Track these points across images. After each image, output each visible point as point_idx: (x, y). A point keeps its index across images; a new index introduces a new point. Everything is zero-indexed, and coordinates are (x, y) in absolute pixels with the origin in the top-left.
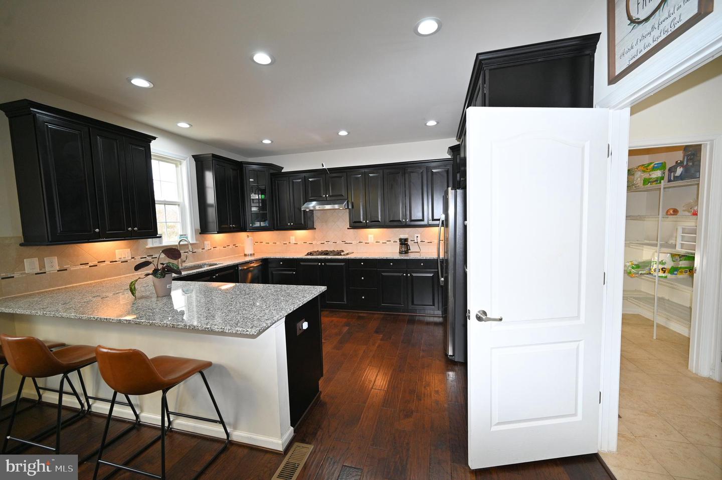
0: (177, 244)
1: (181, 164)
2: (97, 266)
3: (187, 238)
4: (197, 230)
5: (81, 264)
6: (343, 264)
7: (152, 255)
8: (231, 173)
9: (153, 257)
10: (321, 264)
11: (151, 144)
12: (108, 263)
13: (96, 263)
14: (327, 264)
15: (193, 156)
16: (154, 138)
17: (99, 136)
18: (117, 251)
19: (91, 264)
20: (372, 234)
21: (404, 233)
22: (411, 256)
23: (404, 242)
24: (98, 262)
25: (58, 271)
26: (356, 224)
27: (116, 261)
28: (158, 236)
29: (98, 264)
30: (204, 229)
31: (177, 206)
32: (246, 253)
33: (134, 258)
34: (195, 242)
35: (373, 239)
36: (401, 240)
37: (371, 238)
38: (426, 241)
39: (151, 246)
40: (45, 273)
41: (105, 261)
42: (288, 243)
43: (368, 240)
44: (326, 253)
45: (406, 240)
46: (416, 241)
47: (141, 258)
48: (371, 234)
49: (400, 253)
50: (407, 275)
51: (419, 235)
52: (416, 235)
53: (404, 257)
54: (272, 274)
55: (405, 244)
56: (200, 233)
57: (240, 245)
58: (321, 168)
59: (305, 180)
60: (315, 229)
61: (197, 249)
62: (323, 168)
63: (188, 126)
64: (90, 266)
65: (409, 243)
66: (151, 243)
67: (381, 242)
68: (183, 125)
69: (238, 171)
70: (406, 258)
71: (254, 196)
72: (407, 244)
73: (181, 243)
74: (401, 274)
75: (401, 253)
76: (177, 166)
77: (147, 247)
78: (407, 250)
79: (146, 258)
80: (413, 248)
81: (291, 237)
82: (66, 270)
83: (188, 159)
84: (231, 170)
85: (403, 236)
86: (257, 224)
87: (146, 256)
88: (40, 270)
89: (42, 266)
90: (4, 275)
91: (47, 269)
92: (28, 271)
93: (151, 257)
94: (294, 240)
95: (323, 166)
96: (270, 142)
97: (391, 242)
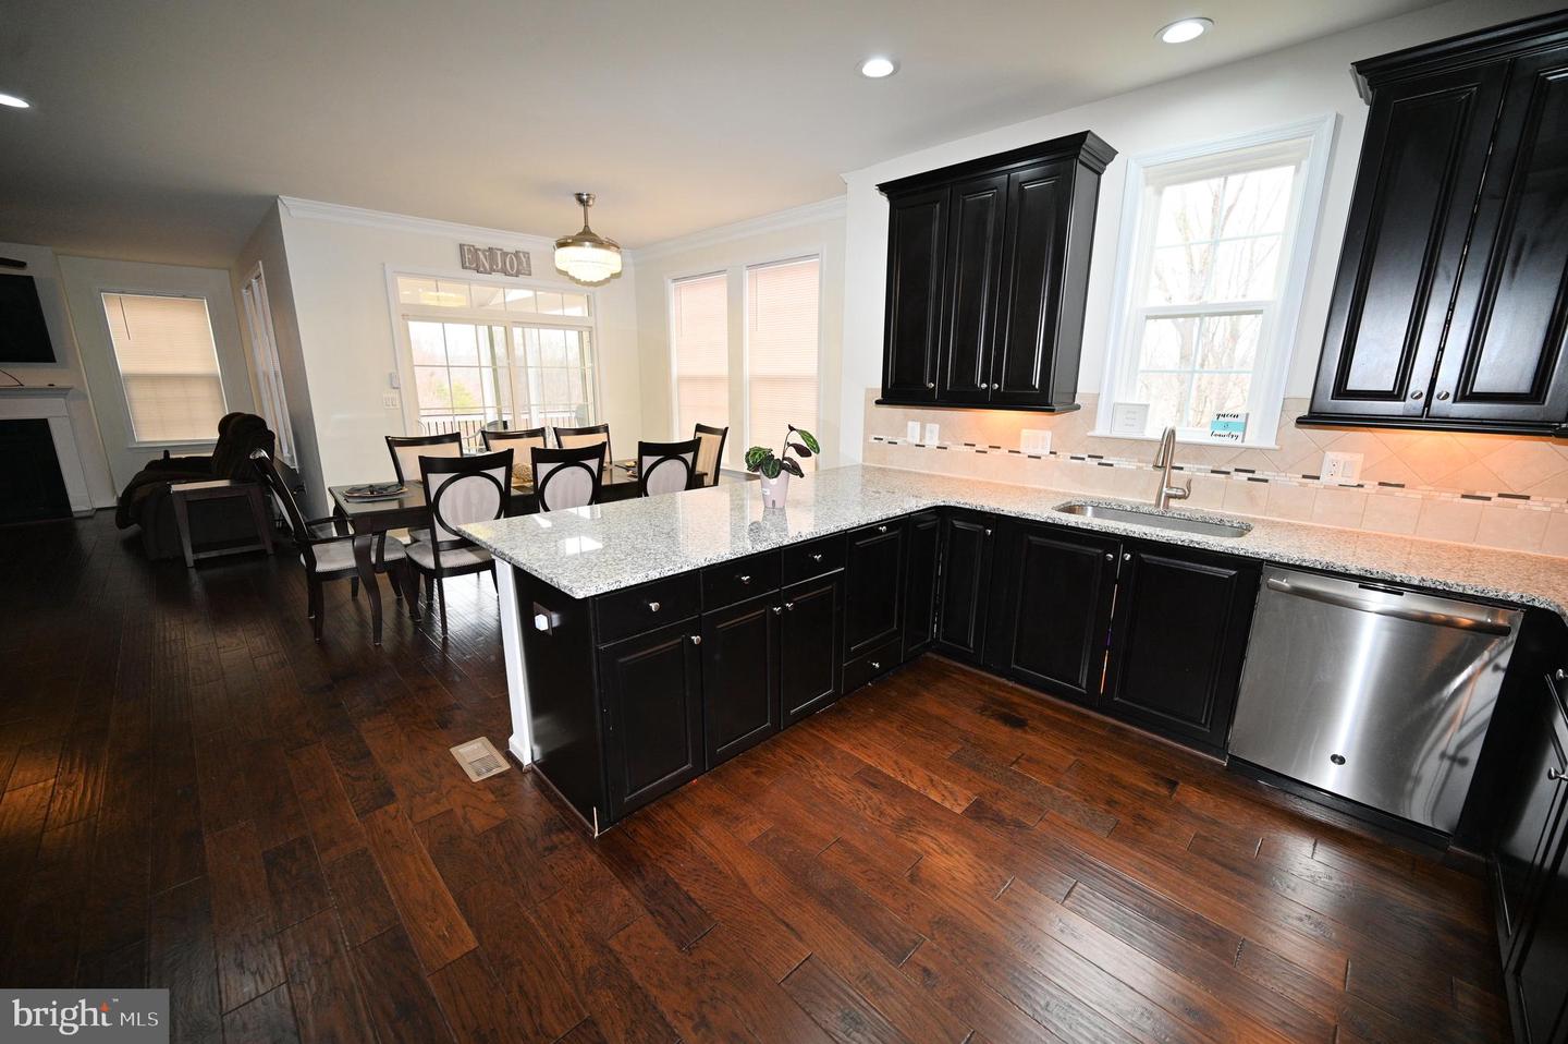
2: (986, 452)
5: (966, 445)
7: (1102, 457)
9: (1103, 461)
12: (1003, 451)
13: (984, 447)
18: (1024, 432)
19: (978, 447)
24: (991, 447)
25: (937, 448)
27: (1018, 452)
29: (989, 450)
33: (1055, 453)
34: (1271, 444)
39: (1107, 434)
40: (924, 447)
41: (999, 448)
47: (1072, 458)
61: (1278, 470)
63: (1198, 29)
64: (975, 452)
66: (1106, 426)
68: (1186, 31)
79: (1083, 459)
82: (947, 448)
87: (1085, 456)
88: (921, 440)
89: (922, 436)
90: (890, 439)
91: (926, 442)
92: (910, 439)
93: (1096, 462)
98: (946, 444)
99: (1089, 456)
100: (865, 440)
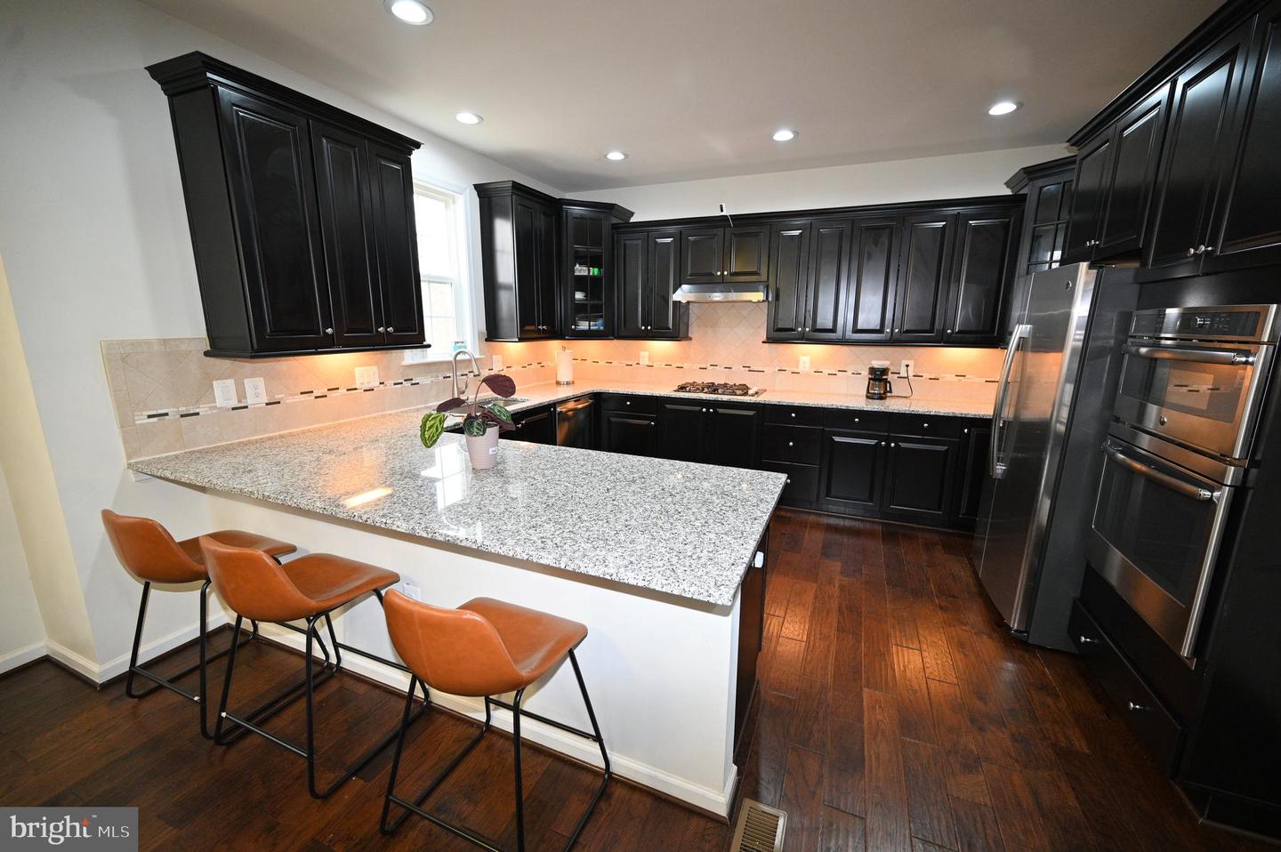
0: (452, 359)
1: (454, 203)
2: (326, 396)
3: (465, 347)
4: (482, 333)
5: (302, 393)
6: (751, 413)
7: (412, 380)
8: (540, 222)
9: (414, 382)
10: (708, 411)
11: (412, 157)
12: (343, 391)
13: (324, 391)
14: (720, 411)
15: (477, 187)
16: (418, 145)
17: (326, 137)
18: (358, 371)
19: (317, 393)
20: (807, 354)
21: (881, 357)
22: (892, 405)
23: (879, 377)
24: (329, 390)
25: (267, 404)
26: (780, 334)
27: (356, 389)
28: (425, 343)
29: (329, 394)
30: (493, 332)
31: (448, 286)
32: (559, 380)
33: (383, 383)
34: (479, 356)
35: (808, 365)
36: (872, 370)
37: (804, 363)
38: (926, 375)
39: (411, 362)
40: (246, 407)
41: (338, 389)
42: (634, 364)
43: (798, 367)
44: (713, 388)
45: (884, 371)
46: (903, 374)
47: (395, 384)
48: (804, 355)
49: (868, 397)
50: (888, 445)
51: (911, 363)
52: (905, 362)
53: (876, 406)
54: (610, 422)
55: (881, 380)
56: (487, 340)
57: (549, 363)
58: (718, 213)
59: (680, 239)
60: (691, 339)
61: (481, 368)
62: (722, 214)
63: (475, 120)
64: (316, 397)
65: (890, 377)
66: (410, 356)
67: (826, 372)
68: (467, 118)
69: (554, 217)
70: (882, 409)
71: (581, 270)
72: (886, 379)
73: (459, 357)
74: (873, 442)
75: (870, 396)
76: (447, 207)
77: (403, 363)
78: (884, 393)
79: (401, 383)
80: (898, 387)
81: (642, 354)
82: (279, 403)
83: (468, 191)
84: (542, 216)
85: (877, 364)
86: (584, 325)
87: (402, 381)
88: (239, 401)
89: (241, 394)
90: (183, 410)
91: (250, 401)
92: (220, 403)
93: (409, 383)
94: (647, 359)
95: (722, 211)
96: (622, 157)
97: (849, 373)
98: (278, 397)
99: (405, 380)
100: (125, 423)
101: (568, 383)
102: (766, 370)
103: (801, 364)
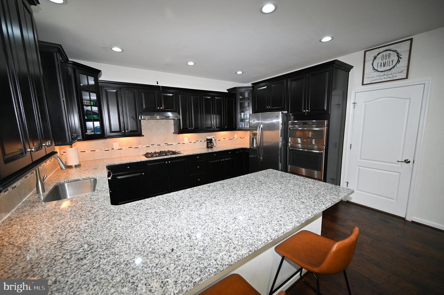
6: (184, 160)
10: (168, 162)
20: (187, 137)
21: (209, 136)
22: (215, 150)
23: (209, 141)
26: (183, 131)
35: (187, 140)
36: (208, 140)
37: (186, 140)
42: (110, 150)
43: (184, 142)
45: (211, 139)
48: (186, 137)
52: (212, 136)
53: (210, 151)
67: (193, 142)
75: (208, 147)
78: (212, 146)
85: (209, 138)
94: (118, 146)
95: (158, 84)
96: (121, 50)
97: (199, 141)
101: (76, 166)
102: (173, 144)
103: (185, 141)
